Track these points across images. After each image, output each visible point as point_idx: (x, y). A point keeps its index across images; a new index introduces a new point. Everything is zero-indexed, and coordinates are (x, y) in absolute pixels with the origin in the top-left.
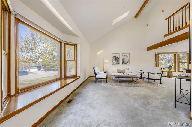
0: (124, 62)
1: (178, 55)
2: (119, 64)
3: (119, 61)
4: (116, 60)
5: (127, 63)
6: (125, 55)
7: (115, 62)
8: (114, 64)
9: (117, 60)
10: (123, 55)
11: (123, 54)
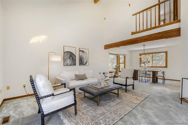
0: (82, 63)
1: (119, 56)
2: (75, 65)
3: (75, 60)
4: (71, 58)
5: (86, 63)
6: (83, 51)
7: (69, 62)
8: (67, 65)
9: (73, 59)
10: (80, 51)
11: (80, 49)
